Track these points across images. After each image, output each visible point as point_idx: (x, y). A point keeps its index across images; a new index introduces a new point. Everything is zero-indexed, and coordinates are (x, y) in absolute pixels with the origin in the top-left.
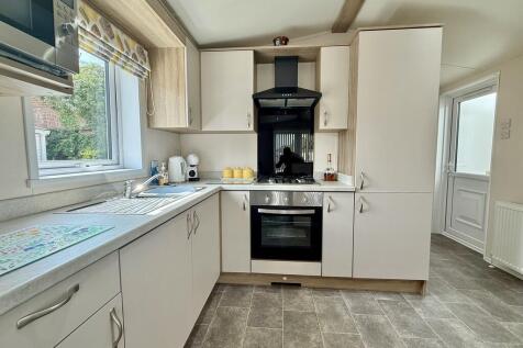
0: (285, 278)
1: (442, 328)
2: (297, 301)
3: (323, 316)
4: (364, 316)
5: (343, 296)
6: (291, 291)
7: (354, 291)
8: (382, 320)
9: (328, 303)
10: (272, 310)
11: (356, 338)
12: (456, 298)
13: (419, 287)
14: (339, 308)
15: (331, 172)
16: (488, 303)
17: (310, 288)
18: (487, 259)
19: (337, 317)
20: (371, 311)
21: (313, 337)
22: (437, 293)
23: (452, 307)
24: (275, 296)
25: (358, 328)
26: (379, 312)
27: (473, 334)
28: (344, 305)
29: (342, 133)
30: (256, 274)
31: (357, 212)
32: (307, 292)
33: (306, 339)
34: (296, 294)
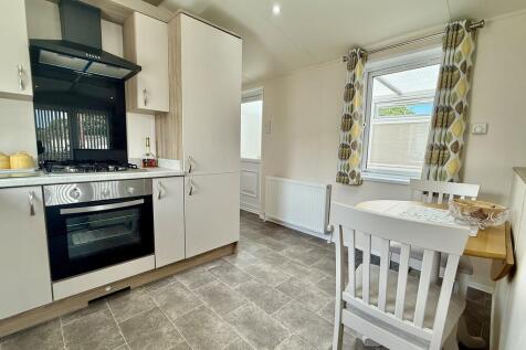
0: (108, 289)
1: (254, 270)
2: (131, 306)
3: (166, 306)
4: (203, 288)
5: (178, 279)
6: (119, 300)
7: (186, 271)
8: (216, 284)
9: (166, 291)
10: (102, 331)
11: (203, 308)
12: (254, 247)
13: (233, 248)
14: (179, 291)
15: (150, 157)
16: (269, 244)
17: (141, 287)
18: (262, 217)
19: (180, 300)
20: (206, 281)
21: (165, 330)
22: (243, 248)
23: (254, 254)
24: (99, 314)
25: (201, 299)
26: (212, 279)
27: (270, 266)
28: (183, 287)
29: (159, 116)
30: (62, 301)
31: (187, 194)
32: (140, 292)
33: (158, 336)
34: (128, 299)
